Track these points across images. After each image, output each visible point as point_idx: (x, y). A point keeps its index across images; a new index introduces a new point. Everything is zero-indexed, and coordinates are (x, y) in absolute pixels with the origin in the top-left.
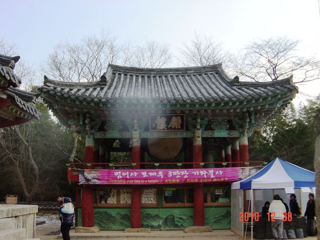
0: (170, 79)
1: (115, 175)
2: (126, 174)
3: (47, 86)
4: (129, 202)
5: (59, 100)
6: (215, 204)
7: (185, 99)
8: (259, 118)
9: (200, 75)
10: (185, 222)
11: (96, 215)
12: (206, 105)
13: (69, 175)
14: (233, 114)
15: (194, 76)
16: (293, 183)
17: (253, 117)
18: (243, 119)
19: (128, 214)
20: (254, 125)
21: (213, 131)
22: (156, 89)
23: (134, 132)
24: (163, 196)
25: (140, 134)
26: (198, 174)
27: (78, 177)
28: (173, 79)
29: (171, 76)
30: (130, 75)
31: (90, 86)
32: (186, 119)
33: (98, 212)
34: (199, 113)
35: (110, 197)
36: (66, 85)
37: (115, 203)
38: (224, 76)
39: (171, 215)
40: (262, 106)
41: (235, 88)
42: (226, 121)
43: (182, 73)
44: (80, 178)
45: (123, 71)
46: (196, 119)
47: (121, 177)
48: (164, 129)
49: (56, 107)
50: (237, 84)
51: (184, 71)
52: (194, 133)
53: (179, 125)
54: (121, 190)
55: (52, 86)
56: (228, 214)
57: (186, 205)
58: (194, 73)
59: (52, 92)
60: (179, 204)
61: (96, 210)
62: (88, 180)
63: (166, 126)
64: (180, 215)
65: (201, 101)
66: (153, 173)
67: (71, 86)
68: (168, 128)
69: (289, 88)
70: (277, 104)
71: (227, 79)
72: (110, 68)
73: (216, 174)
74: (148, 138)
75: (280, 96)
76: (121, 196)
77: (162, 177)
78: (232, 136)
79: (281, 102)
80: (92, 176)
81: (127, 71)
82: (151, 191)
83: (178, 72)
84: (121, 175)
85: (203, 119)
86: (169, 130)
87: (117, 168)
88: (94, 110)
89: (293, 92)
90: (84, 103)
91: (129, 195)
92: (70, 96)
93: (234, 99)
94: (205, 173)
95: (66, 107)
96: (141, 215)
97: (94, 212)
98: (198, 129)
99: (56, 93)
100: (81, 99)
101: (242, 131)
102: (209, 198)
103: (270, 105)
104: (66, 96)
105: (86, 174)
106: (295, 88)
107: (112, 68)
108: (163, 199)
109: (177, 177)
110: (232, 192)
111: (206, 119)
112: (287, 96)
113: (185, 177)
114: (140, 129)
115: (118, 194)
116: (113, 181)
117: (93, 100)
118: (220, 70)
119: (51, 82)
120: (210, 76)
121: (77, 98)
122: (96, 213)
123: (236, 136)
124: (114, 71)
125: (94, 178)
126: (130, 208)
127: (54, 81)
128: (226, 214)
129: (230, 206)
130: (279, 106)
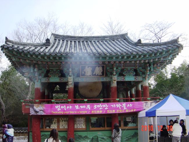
0: (93, 43)
1: (56, 108)
2: (64, 107)
3: (7, 44)
4: (66, 127)
5: (16, 54)
6: (127, 128)
7: (105, 53)
8: (156, 67)
9: (113, 41)
10: (106, 141)
11: (43, 137)
12: (120, 58)
13: (23, 108)
14: (138, 65)
15: (109, 41)
16: (185, 112)
17: (152, 67)
18: (145, 68)
19: (66, 136)
20: (153, 72)
21: (124, 77)
22: (85, 48)
23: (69, 78)
24: (90, 123)
25: (73, 79)
26: (115, 107)
27: (30, 110)
28: (95, 43)
29: (94, 41)
30: (66, 41)
31: (39, 46)
32: (106, 69)
33: (44, 135)
34: (115, 64)
35: (52, 123)
36: (21, 44)
37: (56, 128)
38: (129, 40)
39: (96, 136)
40: (158, 59)
41: (139, 47)
42: (133, 69)
43: (101, 39)
44: (31, 110)
45: (61, 38)
46: (112, 68)
47: (60, 109)
48: (90, 75)
49: (14, 60)
50: (140, 45)
51: (103, 38)
52: (112, 78)
53: (101, 73)
54: (60, 119)
55: (11, 45)
56: (136, 135)
57: (106, 129)
58: (109, 39)
59: (10, 49)
60: (101, 128)
61: (42, 133)
62: (36, 112)
63: (92, 73)
64: (102, 136)
65: (117, 54)
66: (83, 106)
67: (25, 45)
68: (93, 75)
69: (177, 46)
70: (168, 57)
71: (132, 42)
72: (52, 36)
73: (128, 106)
74: (79, 82)
75: (171, 52)
76: (60, 123)
77: (90, 109)
78: (138, 80)
79: (171, 56)
80: (40, 109)
81: (65, 38)
82: (82, 119)
83: (99, 39)
84: (60, 108)
85: (118, 68)
86: (94, 76)
87: (57, 103)
88: (41, 62)
89: (180, 48)
90: (34, 56)
91: (66, 123)
92: (23, 51)
93: (140, 53)
94: (120, 106)
95: (21, 59)
96: (75, 136)
97: (41, 135)
98: (114, 75)
99: (13, 49)
100: (31, 53)
101: (144, 76)
102: (122, 124)
103: (164, 58)
104: (20, 51)
105: (35, 107)
106: (181, 46)
107: (54, 36)
108: (90, 125)
109: (100, 109)
110: (139, 119)
111: (120, 68)
112: (175, 51)
113: (106, 109)
114: (73, 75)
115: (58, 122)
116: (54, 112)
117: (40, 54)
118: (126, 37)
119: (10, 41)
120: (121, 41)
121: (29, 52)
122: (43, 135)
123: (140, 80)
124: (55, 38)
125: (40, 111)
126: (67, 131)
127: (12, 41)
128: (134, 135)
129: (137, 129)
130: (170, 58)
